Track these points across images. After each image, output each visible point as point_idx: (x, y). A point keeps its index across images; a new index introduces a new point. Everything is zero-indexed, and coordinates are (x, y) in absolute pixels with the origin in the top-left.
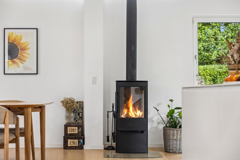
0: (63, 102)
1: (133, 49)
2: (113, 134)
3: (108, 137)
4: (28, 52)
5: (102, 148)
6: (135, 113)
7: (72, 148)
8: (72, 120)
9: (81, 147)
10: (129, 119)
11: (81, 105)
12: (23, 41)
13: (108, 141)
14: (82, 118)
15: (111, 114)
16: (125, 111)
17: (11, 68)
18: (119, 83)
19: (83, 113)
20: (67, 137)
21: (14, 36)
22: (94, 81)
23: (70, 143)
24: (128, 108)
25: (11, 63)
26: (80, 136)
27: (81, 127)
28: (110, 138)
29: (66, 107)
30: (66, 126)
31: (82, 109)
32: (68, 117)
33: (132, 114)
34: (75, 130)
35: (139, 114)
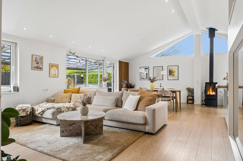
0: (187, 89)
1: (212, 71)
2: (204, 100)
3: (203, 101)
4: (175, 73)
5: (201, 104)
6: (212, 93)
7: (189, 103)
8: (190, 95)
9: (193, 103)
10: (210, 95)
11: (193, 90)
12: (173, 70)
13: (203, 102)
14: (193, 94)
15: (204, 93)
16: (209, 93)
17: (170, 78)
18: (206, 83)
19: (194, 93)
20: (188, 100)
21: (171, 68)
22: (198, 82)
23: (189, 101)
24: (210, 91)
25: (170, 76)
26: (193, 100)
27: (193, 97)
28: (204, 101)
29: (188, 90)
30: (188, 96)
31: (194, 91)
32: (188, 94)
33: (211, 93)
34: (191, 98)
35: (214, 93)
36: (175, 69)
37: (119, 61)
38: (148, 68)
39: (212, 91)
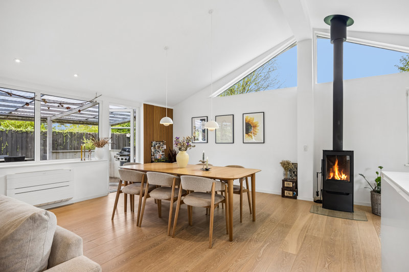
0: (281, 163)
2: (321, 190)
3: (317, 193)
4: (257, 128)
5: (312, 200)
6: (339, 175)
7: (287, 197)
8: (289, 177)
9: (295, 197)
10: (334, 181)
11: (295, 165)
12: (254, 121)
13: (318, 195)
14: (296, 175)
15: (320, 175)
16: (332, 175)
17: (247, 139)
18: (325, 152)
19: (297, 172)
20: (284, 189)
21: (249, 118)
22: (305, 149)
23: (287, 193)
24: (334, 172)
25: (247, 136)
26: (295, 189)
27: (296, 182)
28: (319, 193)
29: (283, 167)
30: (284, 181)
31: (297, 169)
32: (285, 174)
33: (337, 177)
34: (291, 185)
35: (344, 177)
36: (257, 120)
37: (145, 105)
38: (206, 118)
39: (340, 171)
